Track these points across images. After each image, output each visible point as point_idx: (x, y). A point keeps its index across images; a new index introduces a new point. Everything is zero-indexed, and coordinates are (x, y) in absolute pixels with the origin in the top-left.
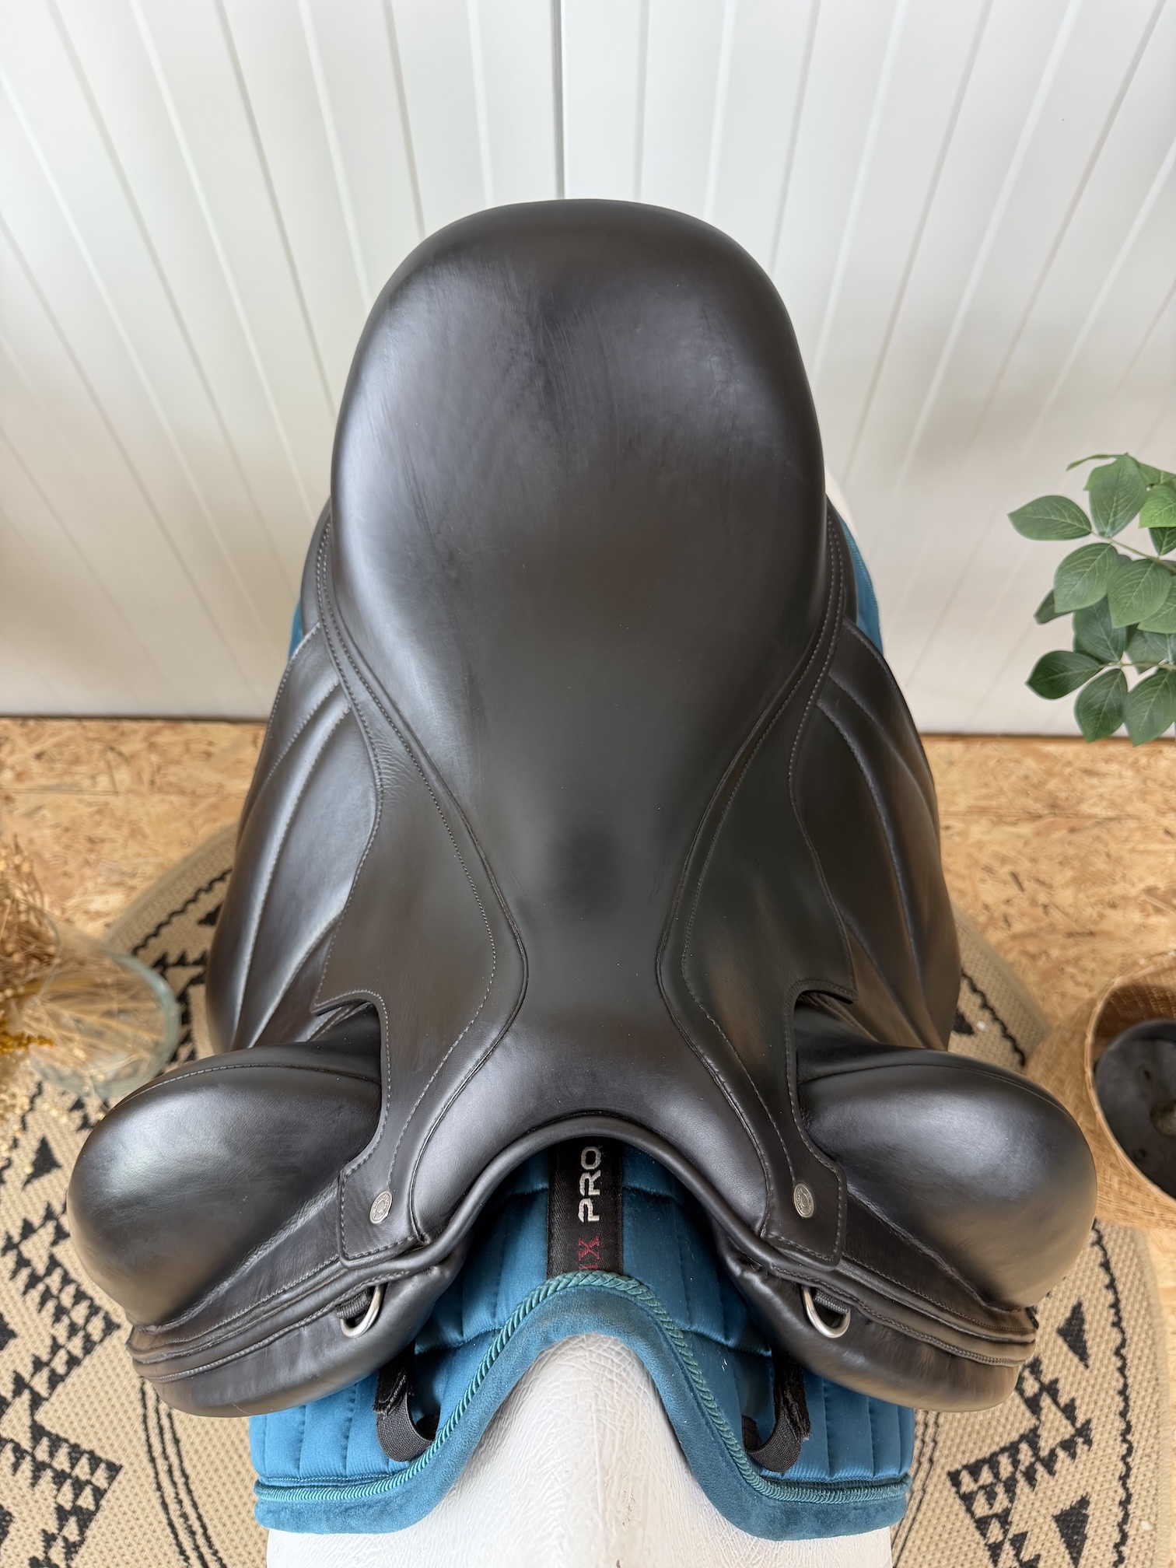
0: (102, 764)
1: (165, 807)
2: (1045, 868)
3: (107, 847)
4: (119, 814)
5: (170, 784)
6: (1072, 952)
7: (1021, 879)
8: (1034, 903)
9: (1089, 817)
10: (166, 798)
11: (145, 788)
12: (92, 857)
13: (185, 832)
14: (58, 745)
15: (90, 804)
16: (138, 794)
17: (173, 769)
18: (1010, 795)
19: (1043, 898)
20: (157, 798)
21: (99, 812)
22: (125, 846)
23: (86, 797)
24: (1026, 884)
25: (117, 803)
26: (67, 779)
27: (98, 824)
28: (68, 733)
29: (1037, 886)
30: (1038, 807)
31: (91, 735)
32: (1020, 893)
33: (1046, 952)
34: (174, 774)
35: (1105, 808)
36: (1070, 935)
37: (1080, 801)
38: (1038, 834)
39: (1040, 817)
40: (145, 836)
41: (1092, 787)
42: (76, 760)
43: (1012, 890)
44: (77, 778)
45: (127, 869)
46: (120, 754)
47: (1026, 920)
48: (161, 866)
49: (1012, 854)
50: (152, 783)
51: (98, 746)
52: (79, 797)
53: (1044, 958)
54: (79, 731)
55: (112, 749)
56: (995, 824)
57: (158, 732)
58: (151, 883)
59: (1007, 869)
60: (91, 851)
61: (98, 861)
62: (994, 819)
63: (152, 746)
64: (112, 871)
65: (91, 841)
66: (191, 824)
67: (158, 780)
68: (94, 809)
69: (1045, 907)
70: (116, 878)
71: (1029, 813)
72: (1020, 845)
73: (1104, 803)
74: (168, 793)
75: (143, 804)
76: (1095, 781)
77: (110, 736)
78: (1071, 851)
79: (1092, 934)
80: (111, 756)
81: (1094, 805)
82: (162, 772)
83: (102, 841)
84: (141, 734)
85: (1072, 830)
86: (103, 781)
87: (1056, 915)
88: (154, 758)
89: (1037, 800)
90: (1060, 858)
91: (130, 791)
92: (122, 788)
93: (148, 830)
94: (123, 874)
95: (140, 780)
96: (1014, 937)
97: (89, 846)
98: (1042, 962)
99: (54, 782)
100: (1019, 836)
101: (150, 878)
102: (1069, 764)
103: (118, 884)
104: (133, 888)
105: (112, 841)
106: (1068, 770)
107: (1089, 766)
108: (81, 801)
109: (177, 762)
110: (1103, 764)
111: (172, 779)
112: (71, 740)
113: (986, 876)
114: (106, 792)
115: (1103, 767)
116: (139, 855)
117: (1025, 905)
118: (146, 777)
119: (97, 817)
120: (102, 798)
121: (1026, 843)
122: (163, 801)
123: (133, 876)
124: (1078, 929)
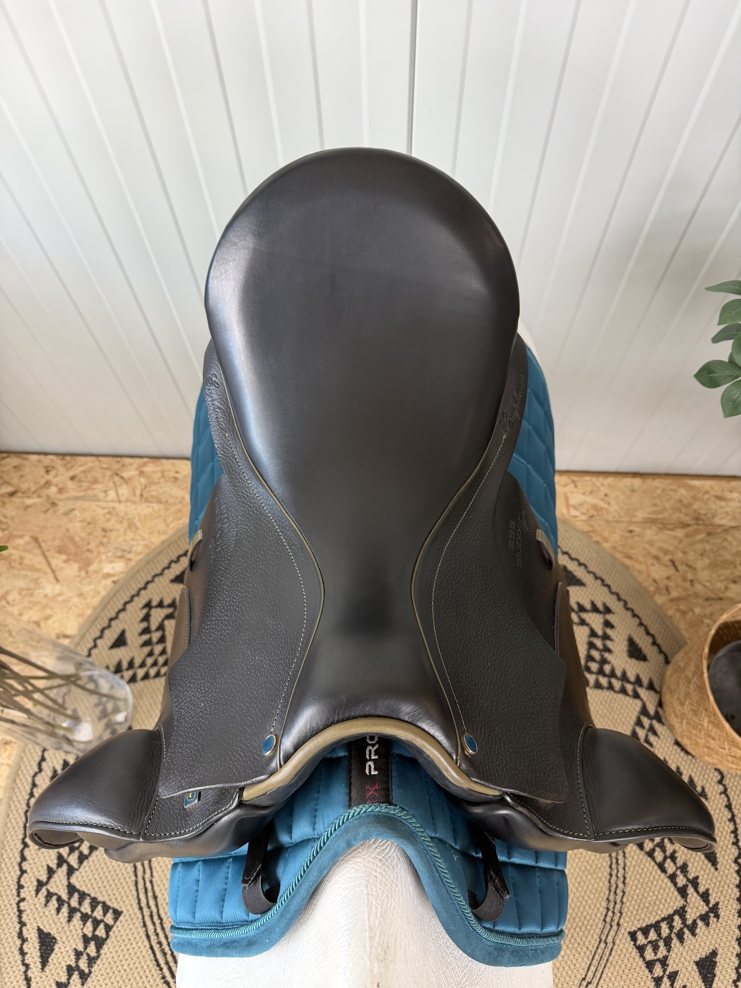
0: (111, 484)
1: (150, 510)
2: (691, 556)
3: (114, 534)
4: (121, 514)
5: (152, 497)
6: (708, 611)
7: (677, 564)
8: (684, 579)
9: (720, 526)
10: (150, 505)
11: (137, 499)
12: (105, 540)
13: (162, 526)
14: (84, 472)
15: (104, 508)
16: (134, 503)
17: (154, 487)
18: (670, 512)
19: (690, 576)
20: (144, 505)
21: (109, 513)
22: (125, 534)
23: (101, 504)
24: (680, 567)
25: (121, 508)
26: (90, 492)
27: (109, 520)
28: (90, 464)
29: (686, 568)
30: (687, 519)
31: (105, 466)
32: (676, 572)
33: (692, 610)
34: (154, 491)
35: (730, 520)
36: (707, 599)
37: (714, 516)
38: (687, 536)
39: (689, 525)
40: (137, 528)
41: (721, 507)
42: (95, 481)
43: (671, 571)
44: (96, 492)
45: (126, 548)
46: (122, 478)
47: (680, 590)
48: (147, 546)
49: (671, 548)
50: (142, 495)
51: (109, 473)
52: (98, 503)
53: (691, 614)
54: (97, 463)
55: (117, 475)
56: (661, 530)
57: (145, 464)
58: (141, 556)
59: (668, 557)
60: (104, 536)
61: (108, 543)
62: (660, 526)
63: (142, 473)
64: (116, 548)
65: (104, 530)
66: (165, 520)
67: (145, 495)
68: (106, 511)
69: (692, 581)
70: (119, 553)
71: (682, 523)
72: (676, 543)
73: (729, 517)
74: (151, 502)
75: (136, 509)
76: (723, 504)
77: (116, 466)
78: (708, 547)
79: (721, 599)
80: (116, 479)
81: (723, 518)
82: (147, 489)
83: (111, 530)
84: (135, 466)
85: (709, 534)
86: (112, 494)
87: (698, 587)
88: (143, 480)
89: (686, 515)
90: (702, 551)
91: (128, 500)
92: (123, 499)
93: (138, 524)
94: (124, 551)
95: (135, 494)
96: (672, 600)
97: (103, 533)
98: (689, 616)
99: (82, 494)
100: (675, 537)
101: (140, 553)
102: (707, 492)
103: (120, 557)
104: (130, 560)
105: (117, 530)
106: (707, 496)
107: (719, 493)
108: (98, 506)
109: (157, 483)
110: (729, 493)
111: (154, 493)
112: (92, 468)
113: (655, 562)
114: (113, 501)
115: (728, 495)
116: (133, 540)
117: (679, 580)
118: (138, 492)
119: (108, 516)
120: (111, 505)
121: (680, 542)
122: (148, 506)
123: (130, 552)
124: (712, 596)
